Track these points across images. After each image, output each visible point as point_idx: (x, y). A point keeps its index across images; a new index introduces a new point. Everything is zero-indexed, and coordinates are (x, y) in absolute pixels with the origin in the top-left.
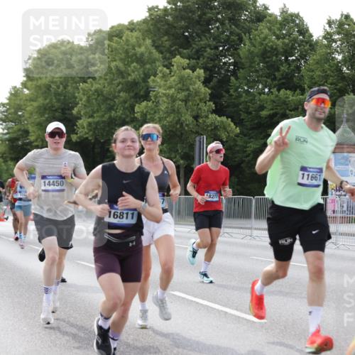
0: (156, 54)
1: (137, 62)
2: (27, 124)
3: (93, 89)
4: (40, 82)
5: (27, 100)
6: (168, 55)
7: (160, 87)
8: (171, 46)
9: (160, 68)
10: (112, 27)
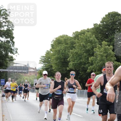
0: (96, 40)
1: (90, 43)
2: (52, 64)
3: (75, 52)
4: (56, 49)
5: (52, 55)
6: (100, 41)
7: (98, 52)
8: (102, 38)
9: (98, 45)
10: (82, 31)
